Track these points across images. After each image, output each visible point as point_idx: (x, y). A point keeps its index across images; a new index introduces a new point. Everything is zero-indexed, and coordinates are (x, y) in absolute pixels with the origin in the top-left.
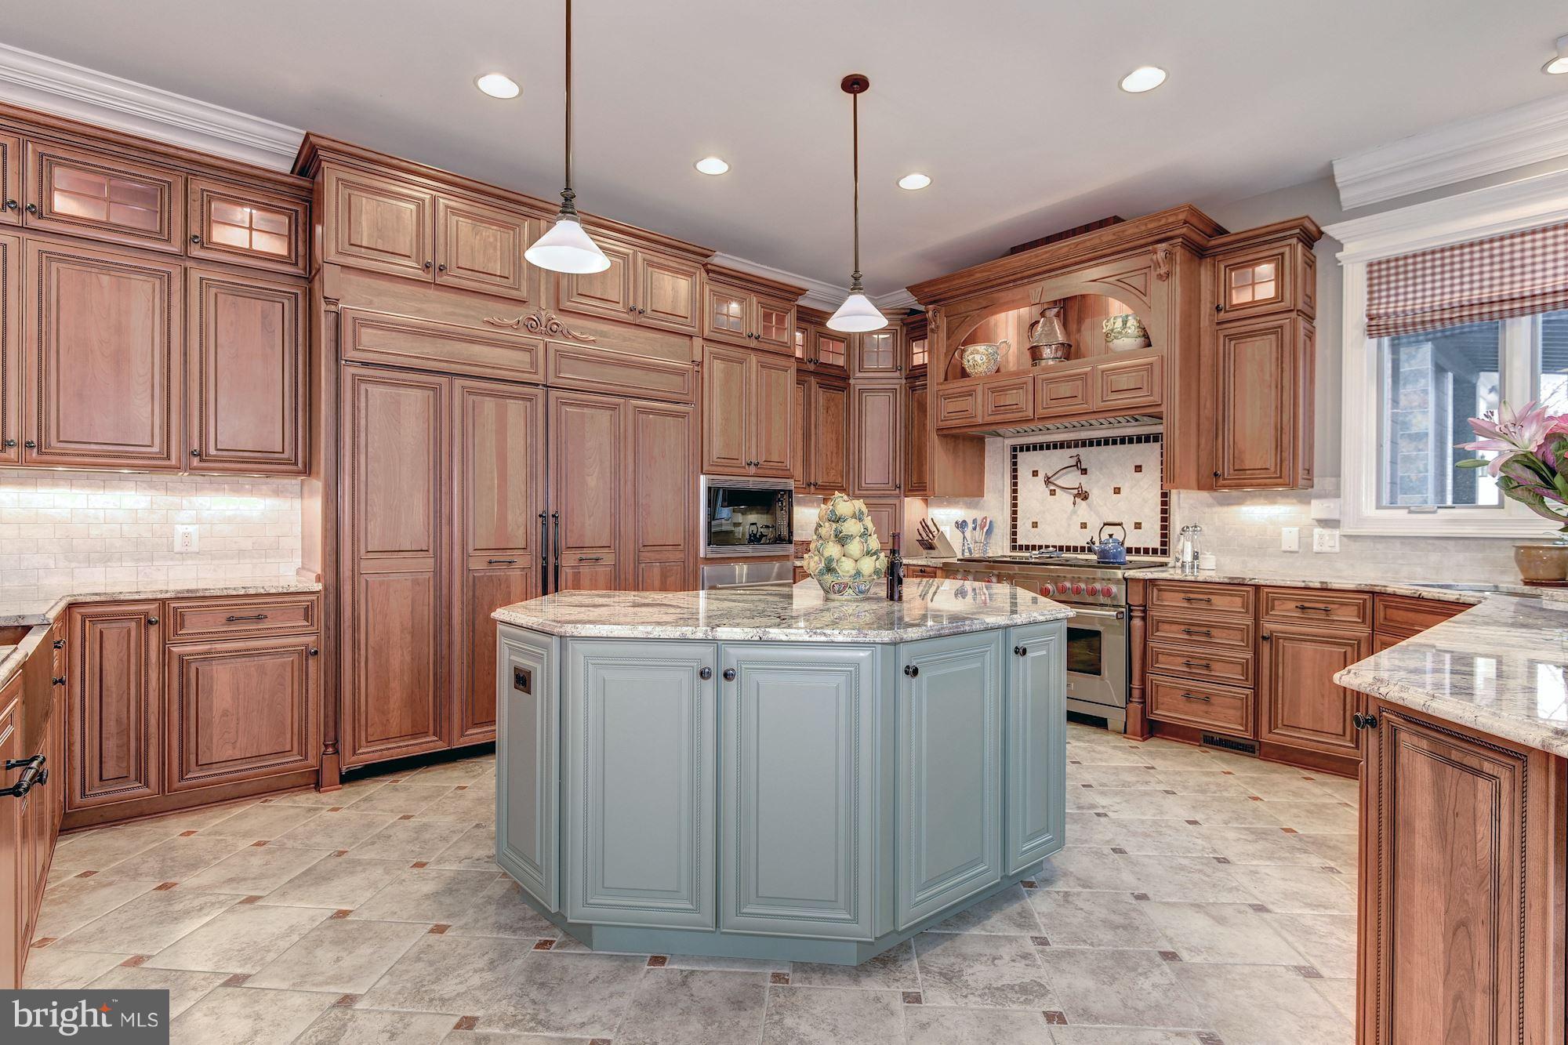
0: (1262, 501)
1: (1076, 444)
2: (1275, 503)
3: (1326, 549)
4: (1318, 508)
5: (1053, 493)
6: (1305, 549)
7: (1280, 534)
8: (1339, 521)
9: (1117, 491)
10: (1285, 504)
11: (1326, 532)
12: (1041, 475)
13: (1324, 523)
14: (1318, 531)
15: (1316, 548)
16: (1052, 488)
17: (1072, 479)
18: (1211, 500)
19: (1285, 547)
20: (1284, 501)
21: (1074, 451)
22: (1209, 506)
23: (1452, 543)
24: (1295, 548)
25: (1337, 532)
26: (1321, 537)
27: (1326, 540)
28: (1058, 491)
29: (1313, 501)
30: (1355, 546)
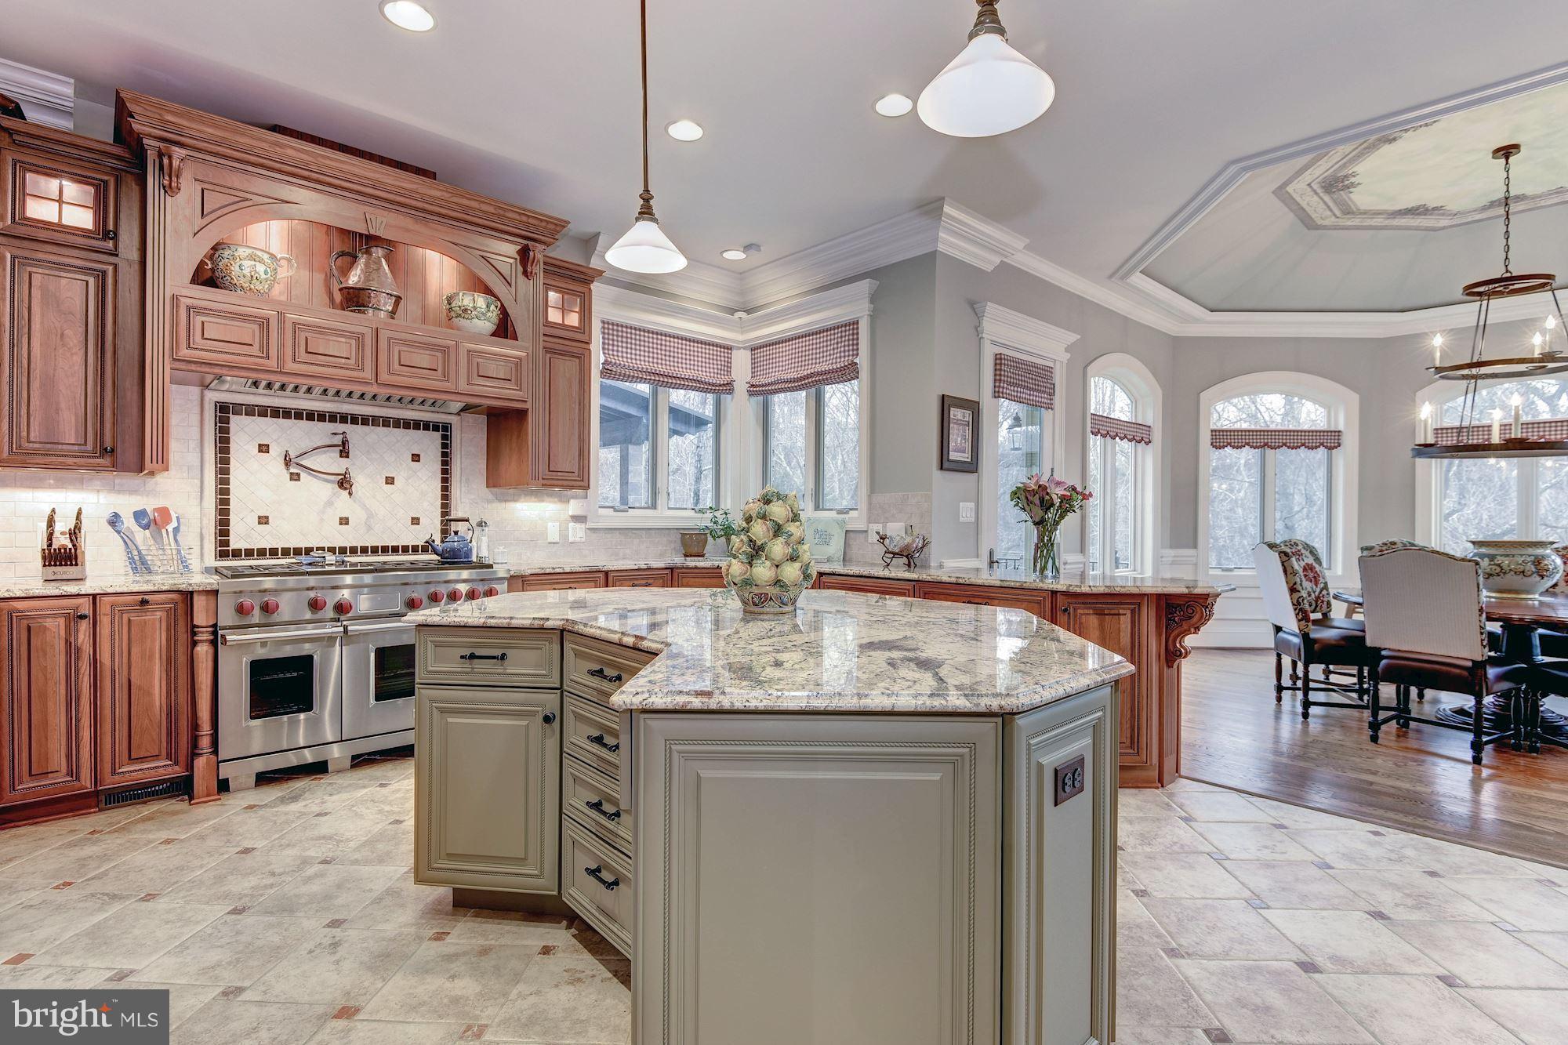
0: (533, 499)
1: (344, 419)
2: (543, 501)
3: (578, 539)
4: (574, 507)
5: (295, 477)
6: (565, 542)
7: (547, 528)
8: (586, 517)
9: (390, 481)
10: (550, 502)
11: (578, 525)
12: (276, 451)
13: (577, 519)
14: (571, 524)
15: (571, 539)
16: (293, 470)
17: (330, 462)
18: (491, 497)
19: (550, 539)
20: (551, 499)
21: (340, 427)
22: (489, 502)
23: (644, 532)
24: (557, 539)
25: (583, 526)
26: (574, 529)
27: (577, 532)
28: (303, 475)
29: (572, 501)
30: (594, 536)
